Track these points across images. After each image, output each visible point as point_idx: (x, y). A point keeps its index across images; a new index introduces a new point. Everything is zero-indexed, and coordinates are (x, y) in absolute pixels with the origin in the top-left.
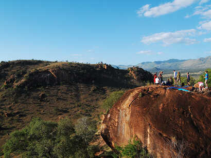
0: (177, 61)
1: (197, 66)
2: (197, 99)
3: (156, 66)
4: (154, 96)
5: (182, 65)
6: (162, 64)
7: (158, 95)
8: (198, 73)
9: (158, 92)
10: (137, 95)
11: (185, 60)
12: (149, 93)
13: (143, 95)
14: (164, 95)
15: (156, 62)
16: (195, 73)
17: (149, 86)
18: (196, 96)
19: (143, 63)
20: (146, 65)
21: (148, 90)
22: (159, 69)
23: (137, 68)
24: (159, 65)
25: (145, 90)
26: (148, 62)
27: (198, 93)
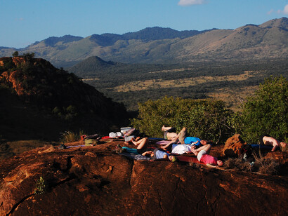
0: (170, 33)
1: (237, 52)
2: (236, 193)
3: (97, 51)
4: (90, 186)
5: (188, 48)
6: (118, 43)
7: (105, 182)
8: (240, 78)
9: (104, 172)
10: (29, 184)
11: (195, 33)
12: (73, 176)
13: (51, 184)
14: (127, 183)
15: (95, 37)
16: (231, 78)
17: (73, 146)
18: (233, 184)
19: (51, 41)
20: (61, 48)
21: (69, 164)
22: (111, 63)
23: (29, 57)
24: (107, 49)
25: (56, 165)
26: (68, 38)
27: (240, 173)
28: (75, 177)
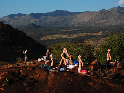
0: (66, 13)
1: (97, 22)
2: (96, 87)
3: (33, 21)
4: (29, 83)
5: (75, 20)
6: (43, 17)
7: (36, 81)
8: (99, 34)
9: (36, 77)
10: (1, 82)
11: (78, 13)
12: (21, 78)
14: (46, 82)
15: (32, 14)
16: (94, 34)
17: (21, 65)
18: (95, 83)
19: (12, 16)
21: (19, 73)
22: (39, 26)
24: (37, 20)
25: (13, 73)
26: (20, 15)
27: (98, 78)
28: (22, 79)
